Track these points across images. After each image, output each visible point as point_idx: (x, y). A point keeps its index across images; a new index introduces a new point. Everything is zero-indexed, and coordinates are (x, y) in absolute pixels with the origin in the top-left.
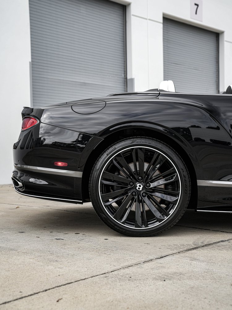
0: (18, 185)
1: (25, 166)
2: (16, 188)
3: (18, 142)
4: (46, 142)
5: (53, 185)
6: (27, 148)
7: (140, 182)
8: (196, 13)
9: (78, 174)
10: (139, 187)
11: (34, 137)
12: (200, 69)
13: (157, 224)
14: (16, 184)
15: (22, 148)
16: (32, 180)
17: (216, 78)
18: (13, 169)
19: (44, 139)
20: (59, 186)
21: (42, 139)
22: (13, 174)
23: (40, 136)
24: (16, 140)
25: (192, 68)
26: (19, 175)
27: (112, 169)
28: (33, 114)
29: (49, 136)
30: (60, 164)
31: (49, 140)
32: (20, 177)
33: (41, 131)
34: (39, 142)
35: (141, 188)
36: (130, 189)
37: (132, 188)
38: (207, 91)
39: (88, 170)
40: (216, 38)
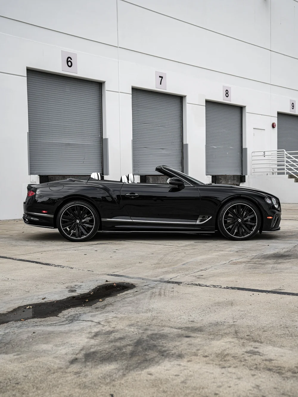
0: (26, 220)
1: (29, 212)
2: (25, 222)
3: (26, 202)
4: (38, 201)
5: (42, 220)
6: (30, 204)
7: (78, 220)
8: (161, 84)
9: (52, 216)
10: (78, 221)
11: (33, 199)
12: (166, 126)
13: (85, 236)
14: (25, 220)
15: (28, 204)
16: (32, 218)
17: (180, 133)
18: (23, 213)
19: (38, 200)
20: (44, 221)
21: (37, 200)
22: (23, 216)
23: (36, 199)
24: (25, 201)
26: (26, 216)
27: (66, 214)
28: (32, 189)
29: (40, 199)
30: (44, 212)
31: (40, 200)
32: (27, 217)
33: (37, 196)
34: (35, 201)
35: (78, 222)
36: (74, 222)
37: (75, 222)
39: (56, 213)
40: (180, 101)
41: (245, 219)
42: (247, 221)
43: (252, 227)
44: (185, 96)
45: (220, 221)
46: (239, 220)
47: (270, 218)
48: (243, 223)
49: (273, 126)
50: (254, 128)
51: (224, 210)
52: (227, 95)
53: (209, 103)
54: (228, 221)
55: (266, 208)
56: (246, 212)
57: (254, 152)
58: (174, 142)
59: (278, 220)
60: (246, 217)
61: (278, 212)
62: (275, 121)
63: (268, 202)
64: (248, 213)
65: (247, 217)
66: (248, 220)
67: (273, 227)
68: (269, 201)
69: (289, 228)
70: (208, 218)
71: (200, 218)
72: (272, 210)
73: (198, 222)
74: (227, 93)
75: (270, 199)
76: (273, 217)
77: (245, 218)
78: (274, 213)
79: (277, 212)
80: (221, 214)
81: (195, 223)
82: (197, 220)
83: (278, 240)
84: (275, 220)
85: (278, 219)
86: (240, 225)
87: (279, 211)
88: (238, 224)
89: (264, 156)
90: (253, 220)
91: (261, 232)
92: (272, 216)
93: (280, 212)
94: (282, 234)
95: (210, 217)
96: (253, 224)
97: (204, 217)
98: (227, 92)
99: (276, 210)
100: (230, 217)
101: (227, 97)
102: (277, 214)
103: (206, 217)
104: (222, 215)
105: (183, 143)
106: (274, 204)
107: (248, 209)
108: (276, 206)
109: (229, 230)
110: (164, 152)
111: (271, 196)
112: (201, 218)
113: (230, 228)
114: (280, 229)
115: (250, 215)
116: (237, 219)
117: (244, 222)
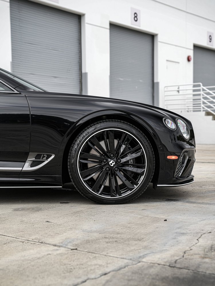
12: (60, 50)
17: (78, 59)
25: (51, 48)
38: (68, 71)
40: (78, 20)
41: (124, 160)
42: (126, 164)
43: (137, 176)
44: (84, 15)
45: (72, 164)
46: (111, 162)
47: (173, 157)
48: (118, 168)
49: (189, 60)
50: (167, 61)
51: (80, 142)
52: (136, 19)
53: (114, 26)
54: (90, 165)
55: (166, 141)
56: (126, 145)
57: (167, 87)
58: (71, 70)
59: (190, 163)
60: (124, 155)
61: (190, 147)
62: (191, 53)
63: (169, 125)
64: (129, 148)
65: (126, 156)
66: (128, 161)
67: (181, 177)
68: (171, 125)
69: (208, 177)
70: (47, 159)
71: (31, 159)
72: (178, 142)
73: (27, 167)
74: (136, 17)
75: (174, 120)
76: (179, 156)
77: (123, 158)
78: (182, 148)
79: (187, 146)
80: (74, 149)
81: (20, 169)
82: (25, 162)
83: (188, 202)
84: (183, 163)
85: (189, 161)
86: (112, 173)
87: (191, 144)
88: (109, 170)
89: (178, 91)
90: (139, 162)
91: (155, 186)
92: (178, 154)
93: (193, 147)
94: (198, 188)
95: (51, 156)
96: (139, 171)
97: (38, 157)
98: (136, 15)
99: (185, 143)
100: (94, 157)
101: (136, 21)
102: (187, 152)
103: (44, 157)
104: (75, 151)
105: (81, 72)
106: (182, 131)
107: (128, 140)
108: (186, 136)
109: (91, 182)
110: (56, 80)
111: (175, 117)
112: (34, 159)
113: (92, 178)
114: (192, 180)
115: (133, 153)
116: (107, 160)
117: (121, 166)
